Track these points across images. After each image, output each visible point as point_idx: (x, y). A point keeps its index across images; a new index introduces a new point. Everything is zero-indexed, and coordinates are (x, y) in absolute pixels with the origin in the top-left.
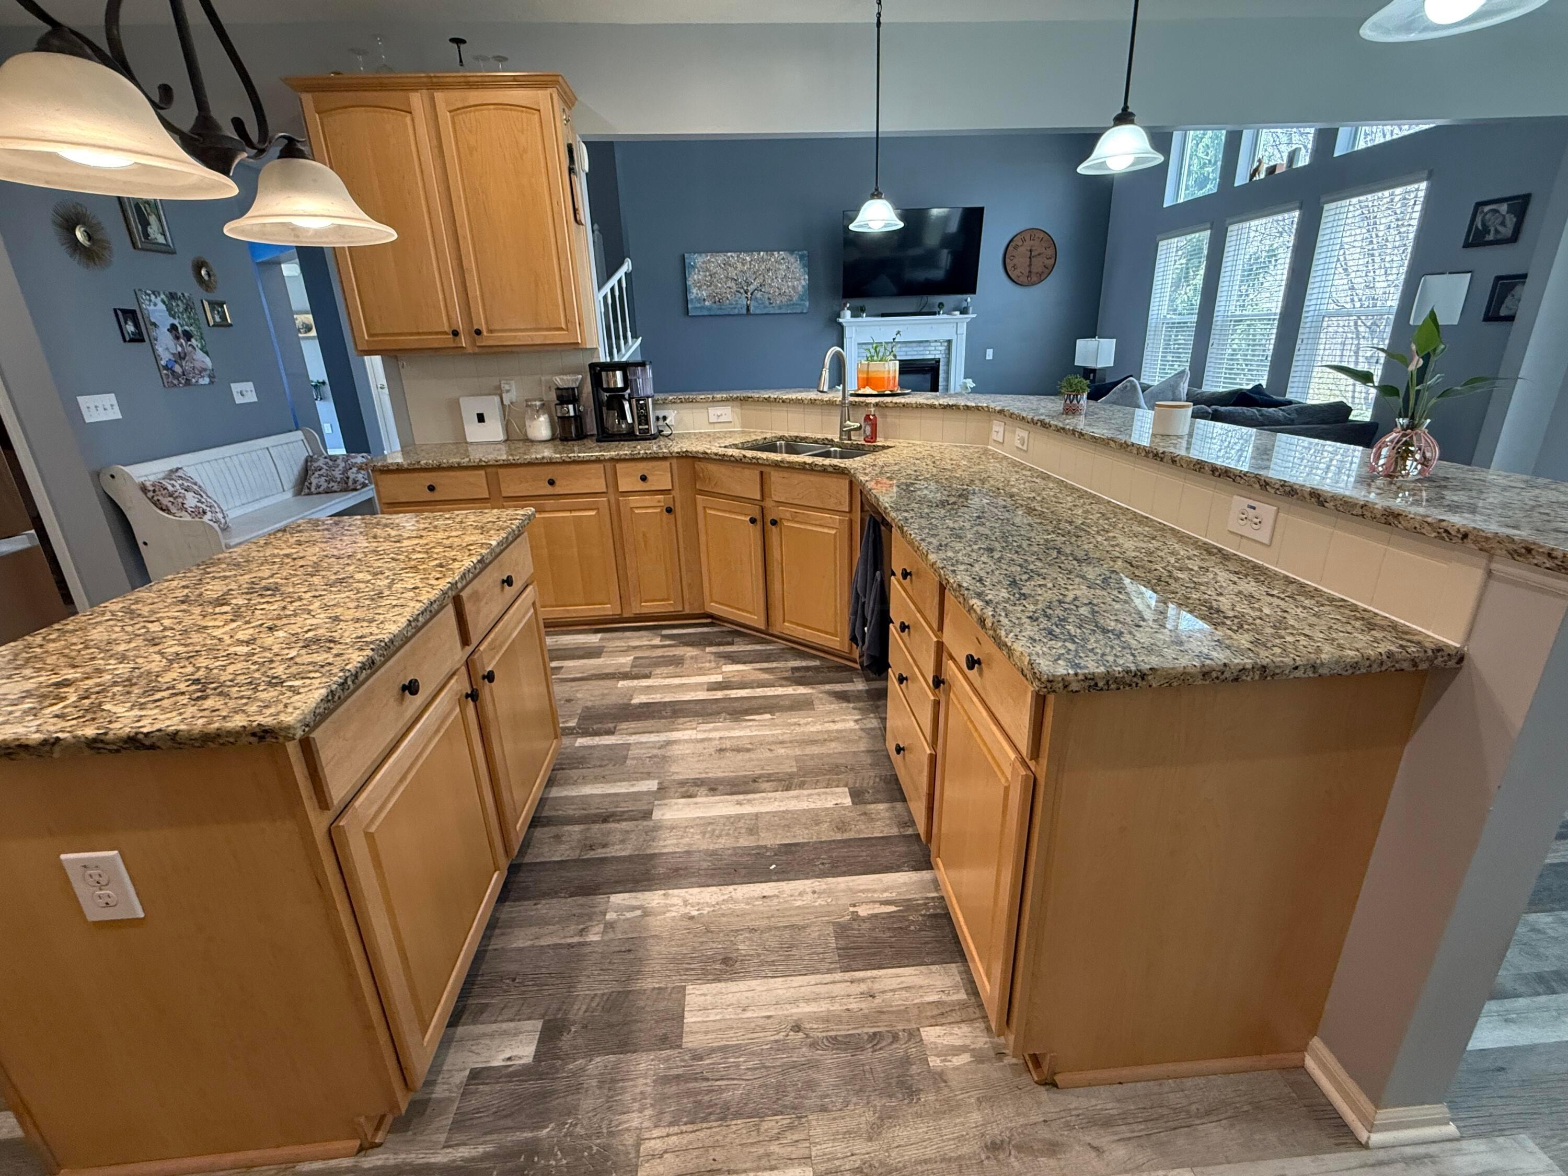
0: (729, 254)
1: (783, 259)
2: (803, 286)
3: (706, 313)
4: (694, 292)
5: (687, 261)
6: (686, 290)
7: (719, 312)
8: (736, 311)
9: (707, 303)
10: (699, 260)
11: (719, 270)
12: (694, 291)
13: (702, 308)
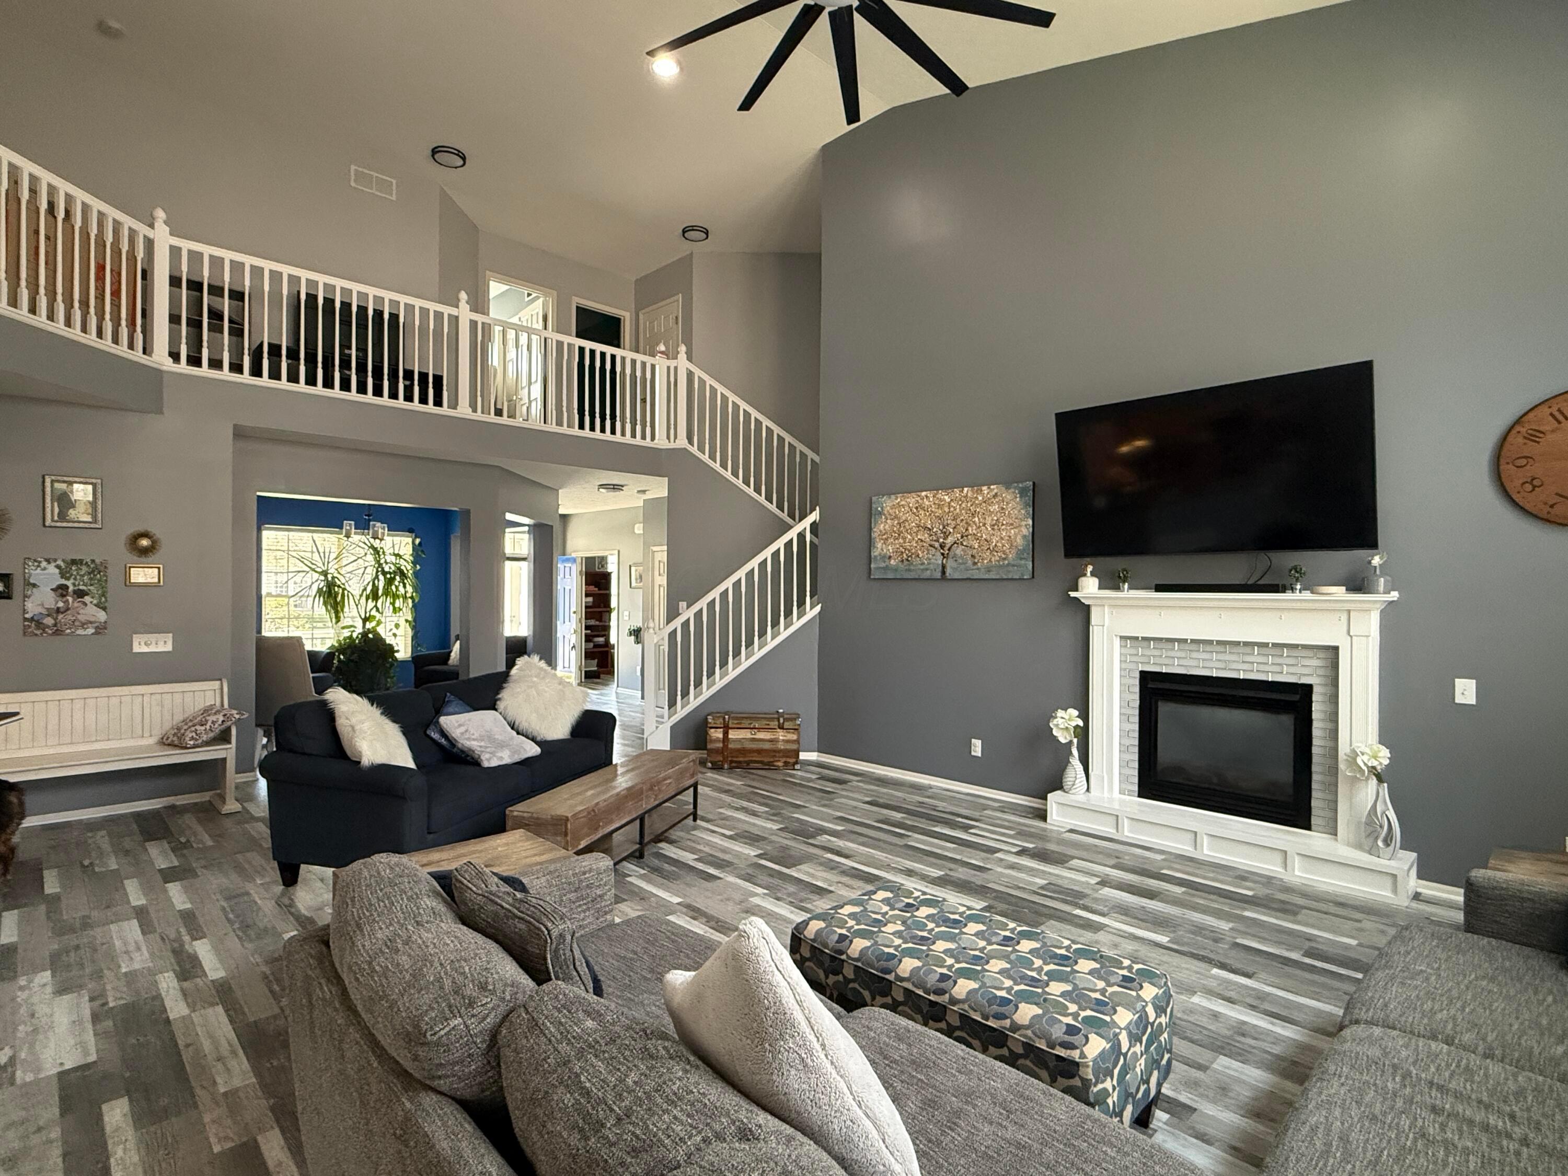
0: (924, 494)
1: (995, 496)
2: (1024, 537)
3: (890, 576)
4: (879, 547)
5: (874, 506)
6: (870, 543)
7: (907, 575)
8: (927, 574)
9: (892, 562)
10: (888, 504)
11: (909, 516)
12: (879, 545)
13: (886, 568)
